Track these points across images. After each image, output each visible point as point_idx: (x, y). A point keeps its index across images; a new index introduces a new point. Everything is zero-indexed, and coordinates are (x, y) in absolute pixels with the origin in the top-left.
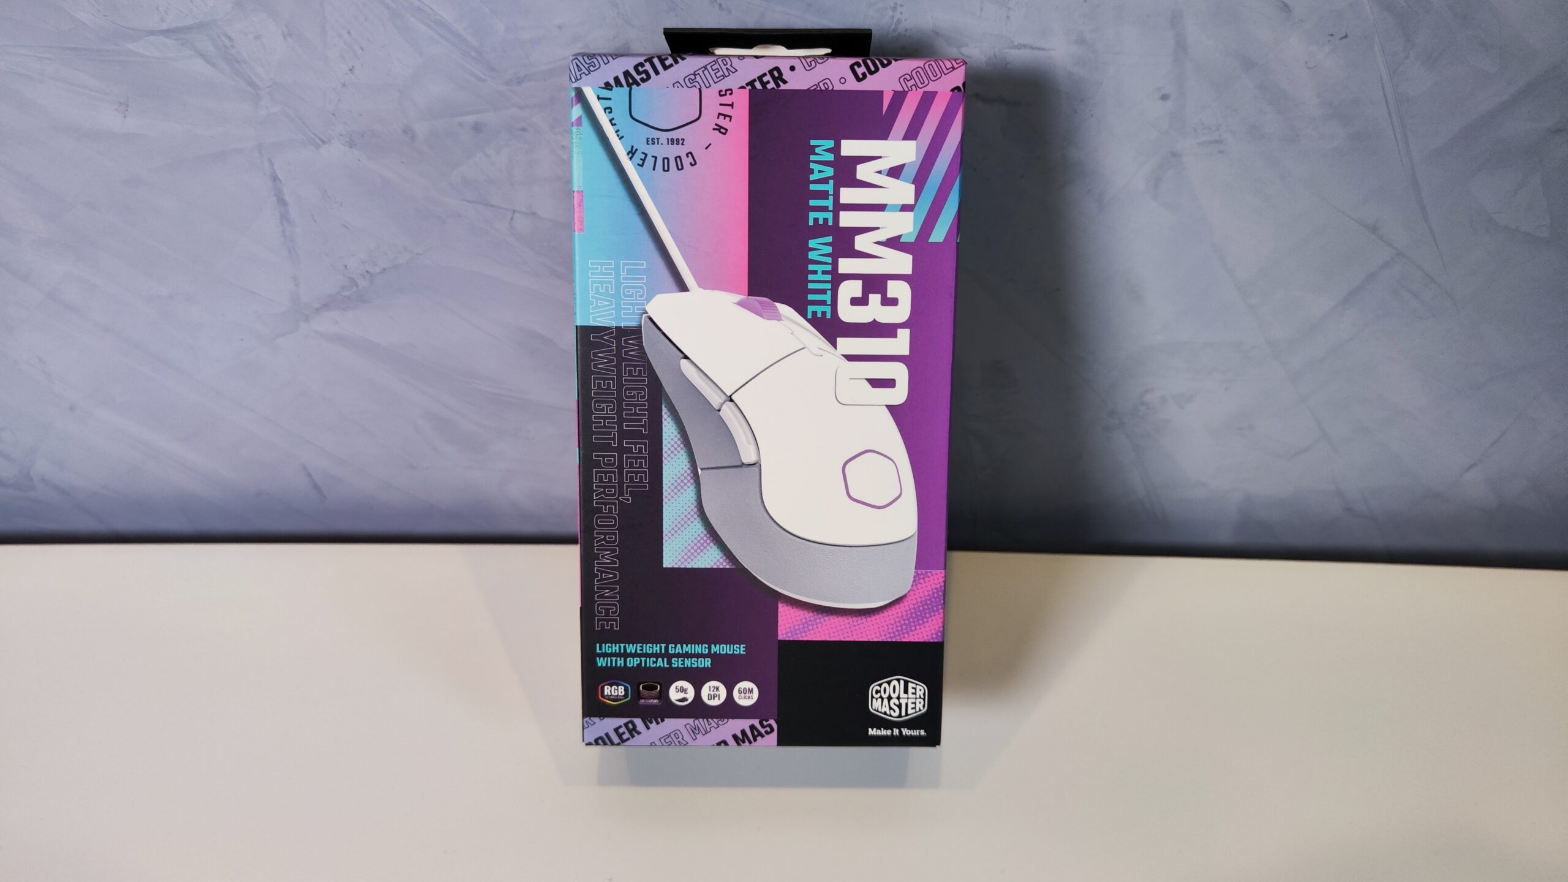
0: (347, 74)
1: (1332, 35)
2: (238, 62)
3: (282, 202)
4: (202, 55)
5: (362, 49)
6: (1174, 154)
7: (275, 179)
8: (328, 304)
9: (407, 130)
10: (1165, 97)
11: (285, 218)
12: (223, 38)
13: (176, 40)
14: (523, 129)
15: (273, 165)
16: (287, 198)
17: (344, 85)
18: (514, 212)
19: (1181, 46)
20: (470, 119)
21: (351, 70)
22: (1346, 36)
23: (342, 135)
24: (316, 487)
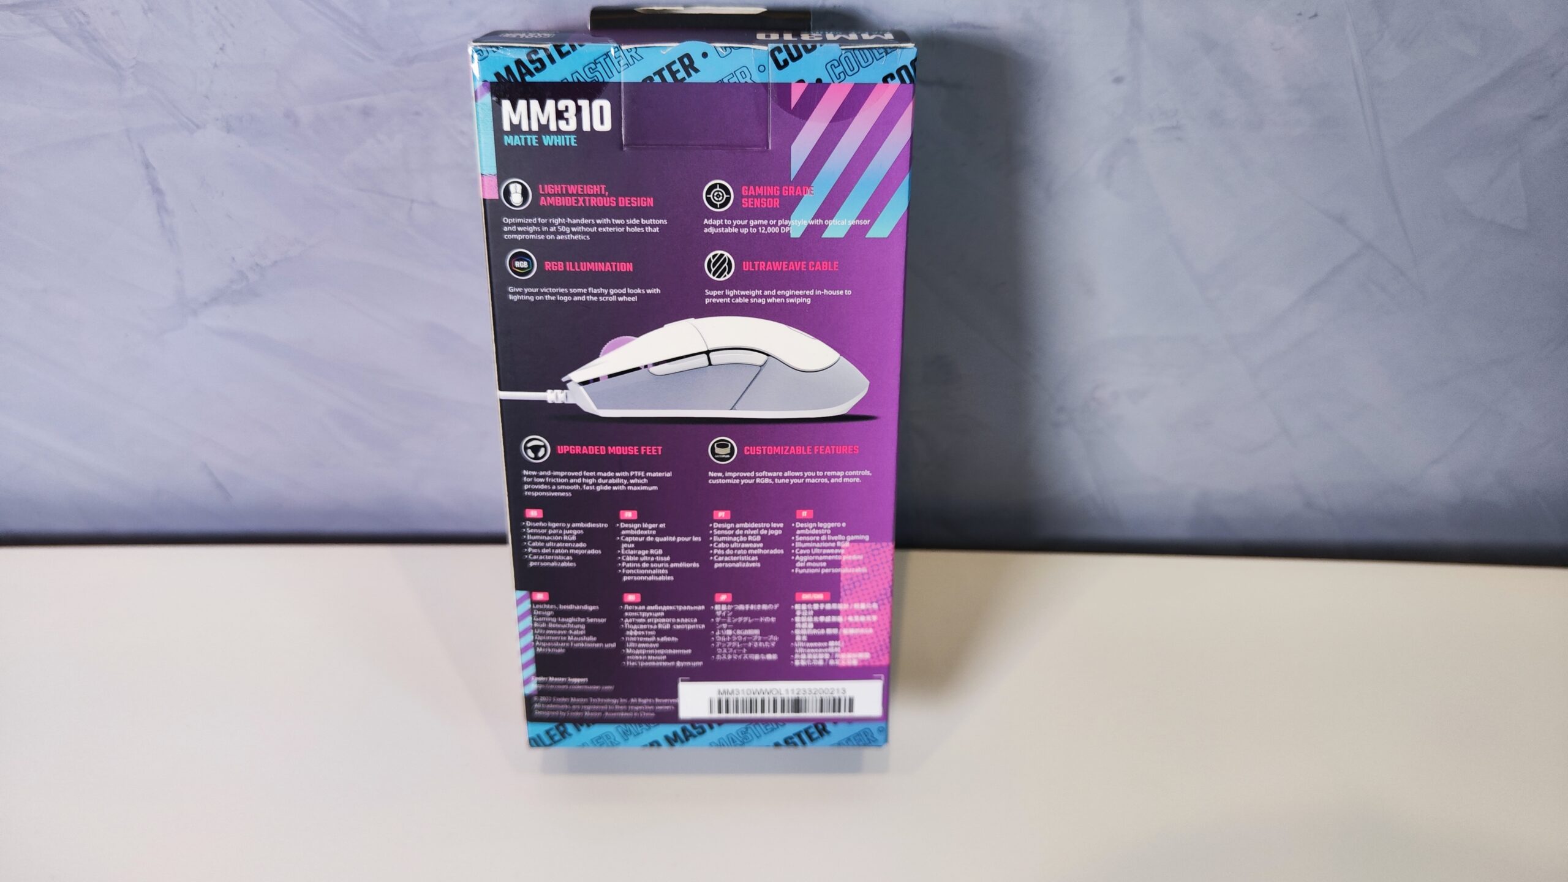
0: (217, 53)
1: (1300, 14)
2: (95, 40)
3: (157, 191)
4: (54, 32)
5: (232, 25)
6: (1129, 141)
7: (147, 166)
8: (216, 298)
9: (289, 115)
10: (1118, 80)
11: (161, 208)
12: (77, 14)
13: (24, 15)
14: (417, 114)
15: (144, 152)
16: (163, 185)
17: (216, 66)
18: (412, 201)
19: (1136, 25)
20: (359, 102)
21: (221, 49)
22: (1316, 15)
23: (217, 120)
24: (219, 486)
